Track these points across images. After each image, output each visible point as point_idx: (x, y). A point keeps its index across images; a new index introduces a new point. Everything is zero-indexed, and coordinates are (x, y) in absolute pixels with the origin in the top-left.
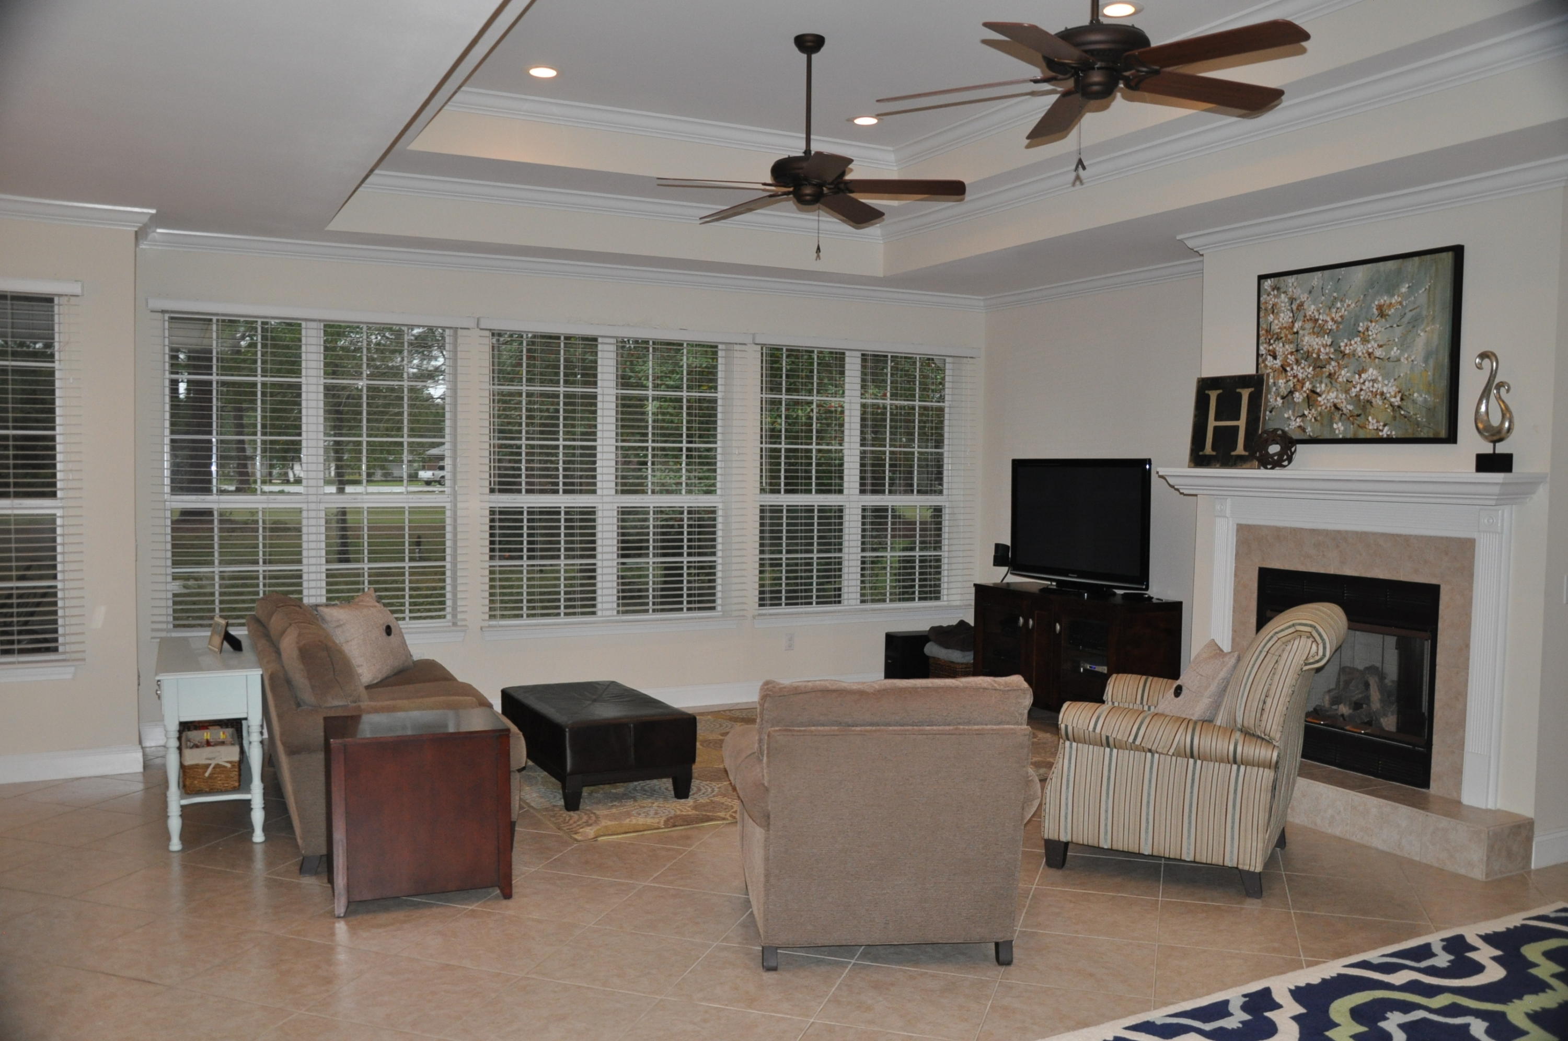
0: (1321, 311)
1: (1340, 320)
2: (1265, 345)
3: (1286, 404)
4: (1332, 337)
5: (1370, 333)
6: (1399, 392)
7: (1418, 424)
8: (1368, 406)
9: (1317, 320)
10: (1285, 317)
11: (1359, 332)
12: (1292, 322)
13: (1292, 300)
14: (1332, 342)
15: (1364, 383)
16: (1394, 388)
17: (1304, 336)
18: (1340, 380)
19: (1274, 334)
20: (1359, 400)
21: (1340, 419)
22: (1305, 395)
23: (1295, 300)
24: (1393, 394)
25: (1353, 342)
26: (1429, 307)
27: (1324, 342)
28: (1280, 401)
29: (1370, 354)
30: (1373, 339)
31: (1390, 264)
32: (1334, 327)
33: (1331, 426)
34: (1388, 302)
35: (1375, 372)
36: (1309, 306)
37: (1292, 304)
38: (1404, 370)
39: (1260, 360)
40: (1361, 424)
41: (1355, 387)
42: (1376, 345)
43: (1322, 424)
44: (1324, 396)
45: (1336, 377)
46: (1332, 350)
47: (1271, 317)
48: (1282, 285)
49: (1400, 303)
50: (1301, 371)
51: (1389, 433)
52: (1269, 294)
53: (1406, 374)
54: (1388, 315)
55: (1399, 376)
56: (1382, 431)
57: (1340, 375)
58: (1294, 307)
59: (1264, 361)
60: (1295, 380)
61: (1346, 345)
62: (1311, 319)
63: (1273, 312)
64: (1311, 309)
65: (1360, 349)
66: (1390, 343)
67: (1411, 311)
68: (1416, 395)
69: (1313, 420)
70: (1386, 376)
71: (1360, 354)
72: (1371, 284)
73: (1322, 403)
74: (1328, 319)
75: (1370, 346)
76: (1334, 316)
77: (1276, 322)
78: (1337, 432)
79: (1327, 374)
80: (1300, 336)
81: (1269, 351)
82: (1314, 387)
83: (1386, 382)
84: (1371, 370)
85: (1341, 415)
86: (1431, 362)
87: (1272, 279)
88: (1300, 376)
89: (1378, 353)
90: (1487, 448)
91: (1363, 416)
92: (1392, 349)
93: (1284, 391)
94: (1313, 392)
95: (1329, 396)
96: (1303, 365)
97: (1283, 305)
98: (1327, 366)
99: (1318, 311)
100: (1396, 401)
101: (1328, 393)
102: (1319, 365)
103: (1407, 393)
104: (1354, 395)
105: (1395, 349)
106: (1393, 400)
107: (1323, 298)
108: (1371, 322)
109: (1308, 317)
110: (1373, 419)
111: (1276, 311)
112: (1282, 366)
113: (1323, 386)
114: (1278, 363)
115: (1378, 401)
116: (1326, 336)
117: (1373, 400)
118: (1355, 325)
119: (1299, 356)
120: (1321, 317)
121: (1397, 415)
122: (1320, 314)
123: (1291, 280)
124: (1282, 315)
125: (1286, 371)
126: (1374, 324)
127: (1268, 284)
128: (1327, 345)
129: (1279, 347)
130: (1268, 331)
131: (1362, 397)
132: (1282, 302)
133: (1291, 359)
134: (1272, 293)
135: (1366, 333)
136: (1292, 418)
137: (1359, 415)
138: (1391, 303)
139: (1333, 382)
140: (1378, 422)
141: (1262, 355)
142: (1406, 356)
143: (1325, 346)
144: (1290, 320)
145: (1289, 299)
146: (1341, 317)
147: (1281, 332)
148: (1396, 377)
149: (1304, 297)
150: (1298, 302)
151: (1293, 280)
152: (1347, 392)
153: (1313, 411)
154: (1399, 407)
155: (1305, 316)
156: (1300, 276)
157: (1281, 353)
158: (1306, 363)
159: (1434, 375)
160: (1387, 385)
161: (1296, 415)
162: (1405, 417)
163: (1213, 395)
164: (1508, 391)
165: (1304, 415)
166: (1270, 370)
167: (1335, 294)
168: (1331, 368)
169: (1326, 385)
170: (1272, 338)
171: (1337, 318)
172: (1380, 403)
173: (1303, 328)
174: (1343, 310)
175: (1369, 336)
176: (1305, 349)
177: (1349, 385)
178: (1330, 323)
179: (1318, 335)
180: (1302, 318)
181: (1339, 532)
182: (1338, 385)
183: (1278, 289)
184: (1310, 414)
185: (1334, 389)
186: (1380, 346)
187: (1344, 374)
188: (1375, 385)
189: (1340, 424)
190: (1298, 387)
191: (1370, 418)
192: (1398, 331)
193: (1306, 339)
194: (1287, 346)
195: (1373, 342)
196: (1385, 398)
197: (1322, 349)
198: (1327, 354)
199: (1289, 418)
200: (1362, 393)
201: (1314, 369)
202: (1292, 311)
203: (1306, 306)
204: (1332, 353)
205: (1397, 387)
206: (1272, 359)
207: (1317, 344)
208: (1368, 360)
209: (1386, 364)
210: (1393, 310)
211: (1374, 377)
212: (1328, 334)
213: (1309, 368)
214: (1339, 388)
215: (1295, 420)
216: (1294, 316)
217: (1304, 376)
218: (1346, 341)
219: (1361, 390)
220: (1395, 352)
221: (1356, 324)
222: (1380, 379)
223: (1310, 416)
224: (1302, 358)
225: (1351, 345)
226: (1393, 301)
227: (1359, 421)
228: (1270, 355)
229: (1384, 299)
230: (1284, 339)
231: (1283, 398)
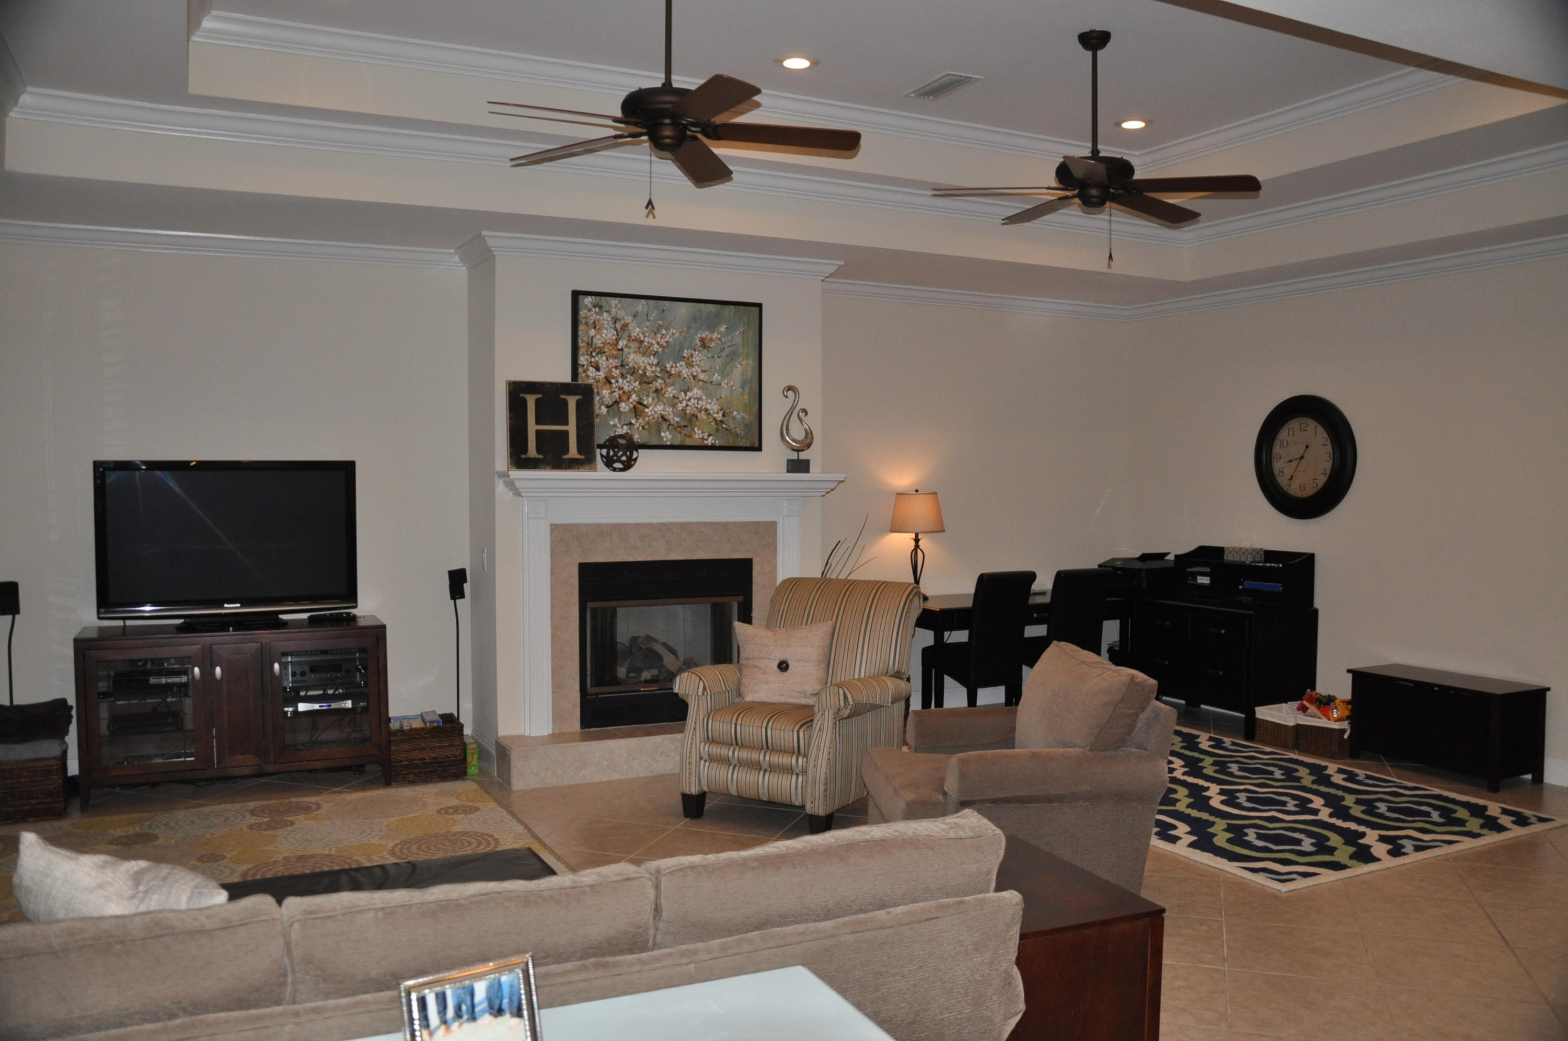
0: (647, 334)
1: (665, 344)
2: (586, 357)
3: (611, 412)
4: (658, 358)
5: (694, 359)
6: (721, 410)
7: (737, 435)
8: (694, 419)
9: (642, 342)
10: (608, 334)
11: (684, 357)
12: (616, 339)
13: (615, 320)
14: (658, 363)
15: (689, 400)
16: (717, 406)
17: (629, 353)
18: (667, 395)
19: (597, 348)
20: (686, 414)
21: (668, 429)
22: (632, 406)
23: (619, 320)
24: (716, 410)
25: (678, 365)
26: (743, 346)
27: (650, 362)
28: (604, 410)
29: (694, 377)
30: (697, 365)
31: (710, 307)
32: (660, 350)
33: (659, 434)
34: (709, 337)
35: (699, 392)
36: (634, 328)
37: (615, 323)
38: (724, 392)
39: (580, 370)
40: (687, 434)
41: (681, 403)
42: (700, 370)
43: (650, 432)
44: (651, 408)
45: (663, 392)
46: (658, 369)
47: (592, 332)
48: (604, 304)
49: (720, 339)
50: (627, 384)
51: (713, 442)
52: (590, 310)
53: (727, 396)
54: (709, 347)
55: (721, 397)
56: (707, 440)
57: (667, 391)
58: (618, 326)
59: (585, 371)
60: (621, 392)
61: (672, 367)
62: (636, 340)
63: (595, 328)
64: (636, 331)
65: (685, 372)
66: (713, 369)
67: (729, 347)
68: (735, 413)
69: (641, 428)
70: (708, 396)
71: (685, 376)
72: (694, 319)
73: (650, 414)
74: (654, 342)
75: (694, 370)
76: (659, 340)
77: (598, 336)
78: (665, 439)
79: (654, 389)
80: (624, 353)
81: (591, 362)
82: (641, 399)
83: (710, 401)
84: (695, 390)
85: (669, 425)
86: (747, 390)
87: (594, 297)
88: (626, 388)
89: (702, 376)
90: (794, 456)
91: (689, 427)
92: (714, 375)
93: (608, 400)
94: (640, 403)
95: (655, 409)
96: (628, 379)
97: (606, 322)
98: (654, 383)
99: (643, 333)
100: (719, 416)
101: (655, 405)
102: (645, 381)
103: (727, 411)
104: (680, 409)
105: (717, 375)
106: (716, 415)
107: (648, 323)
108: (695, 350)
109: (633, 338)
110: (698, 430)
111: (597, 327)
112: (606, 378)
113: (650, 399)
114: (601, 374)
115: (702, 416)
116: (652, 357)
117: (699, 415)
118: (679, 351)
119: (624, 371)
120: (646, 339)
121: (720, 428)
122: (645, 337)
123: (614, 301)
124: (605, 331)
125: (610, 383)
126: (697, 353)
127: (588, 300)
128: (653, 364)
129: (602, 361)
130: (590, 344)
131: (688, 412)
132: (604, 320)
133: (616, 372)
134: (593, 309)
135: (690, 359)
136: (618, 425)
137: (685, 426)
138: (712, 339)
139: (660, 397)
140: (703, 432)
141: (583, 365)
142: (726, 381)
143: (651, 365)
144: (614, 338)
145: (612, 318)
146: (667, 342)
147: (604, 347)
148: (718, 397)
149: (628, 319)
150: (622, 322)
151: (617, 302)
152: (674, 406)
153: (641, 420)
154: (721, 421)
155: (630, 336)
156: (624, 300)
157: (604, 366)
158: (632, 378)
159: (749, 398)
160: (710, 403)
161: (623, 423)
162: (727, 430)
163: (531, 401)
164: (806, 414)
165: (630, 424)
166: (593, 381)
167: (660, 322)
168: (658, 385)
169: (653, 399)
170: (594, 351)
171: (663, 342)
172: (705, 417)
173: (627, 346)
174: (668, 337)
175: (693, 362)
176: (631, 365)
177: (675, 401)
178: (656, 346)
179: (644, 354)
180: (627, 338)
181: (664, 524)
182: (665, 400)
183: (600, 307)
184: (638, 423)
185: (661, 403)
186: (704, 371)
187: (670, 391)
188: (700, 402)
189: (668, 433)
190: (624, 398)
191: (696, 429)
192: (718, 362)
193: (632, 356)
194: (611, 361)
195: (697, 368)
196: (709, 414)
197: (648, 368)
198: (653, 372)
199: (615, 426)
200: (688, 408)
201: (640, 384)
202: (616, 330)
203: (630, 327)
204: (659, 372)
205: (719, 405)
206: (594, 370)
207: (643, 362)
208: (693, 381)
209: (710, 387)
210: (713, 344)
211: (698, 396)
212: (654, 355)
213: (635, 382)
214: (666, 403)
215: (622, 427)
216: (618, 335)
217: (630, 389)
218: (671, 363)
219: (687, 405)
220: (716, 377)
221: (681, 350)
222: (704, 398)
223: (638, 425)
224: (628, 373)
225: (676, 367)
226: (714, 337)
227: (686, 431)
228: (592, 366)
229: (706, 334)
230: (607, 354)
231: (608, 407)
